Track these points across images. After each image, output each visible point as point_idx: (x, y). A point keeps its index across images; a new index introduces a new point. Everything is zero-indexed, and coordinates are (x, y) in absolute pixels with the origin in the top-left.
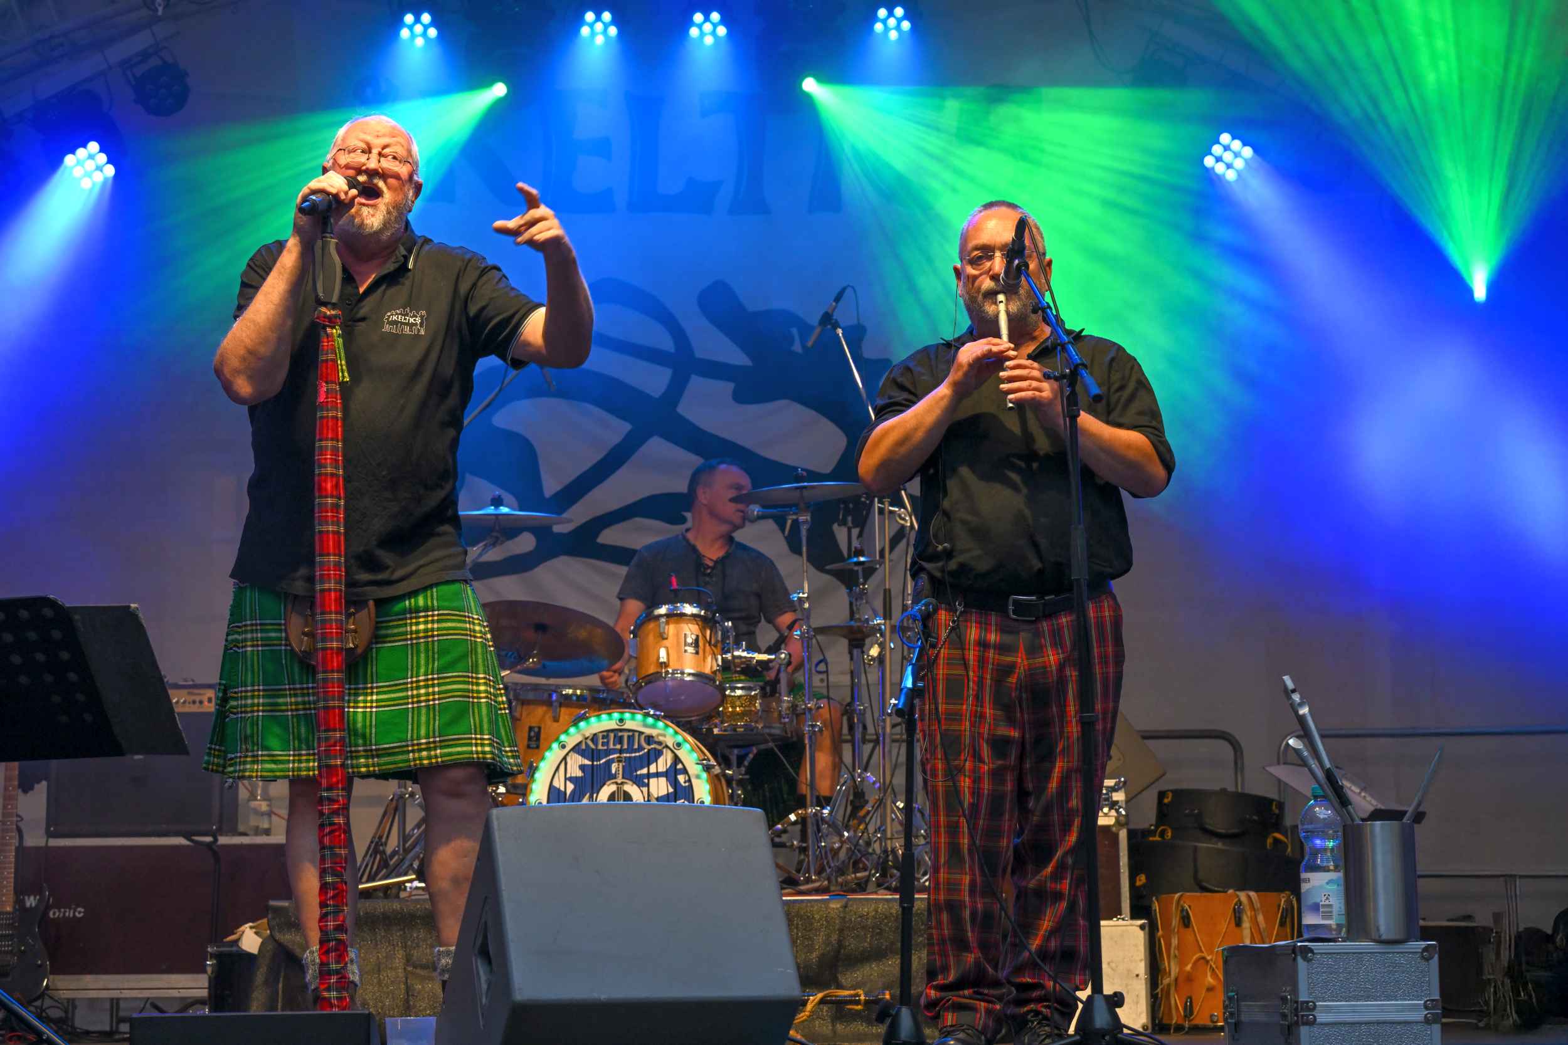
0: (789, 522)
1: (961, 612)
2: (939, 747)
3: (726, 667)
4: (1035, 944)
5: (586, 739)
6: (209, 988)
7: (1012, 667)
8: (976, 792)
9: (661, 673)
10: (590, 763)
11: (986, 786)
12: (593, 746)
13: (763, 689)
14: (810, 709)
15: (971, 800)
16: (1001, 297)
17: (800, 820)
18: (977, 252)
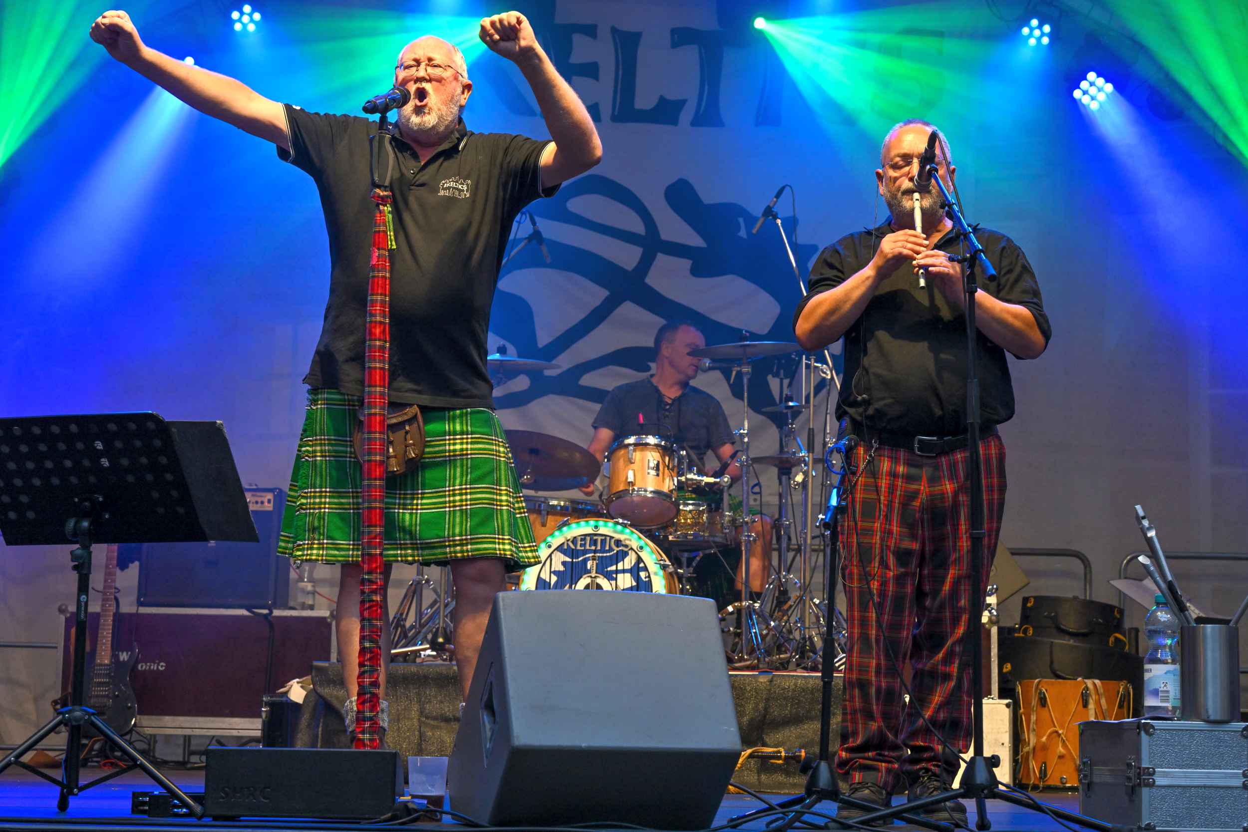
0: (734, 373)
1: (876, 448)
2: (855, 556)
3: (681, 487)
4: (927, 714)
5: (568, 541)
6: (263, 730)
7: (917, 492)
8: (882, 594)
9: (629, 490)
10: (570, 560)
11: (891, 589)
12: (573, 547)
13: (709, 506)
14: (747, 523)
15: (879, 600)
16: (916, 195)
17: (735, 611)
18: (898, 159)
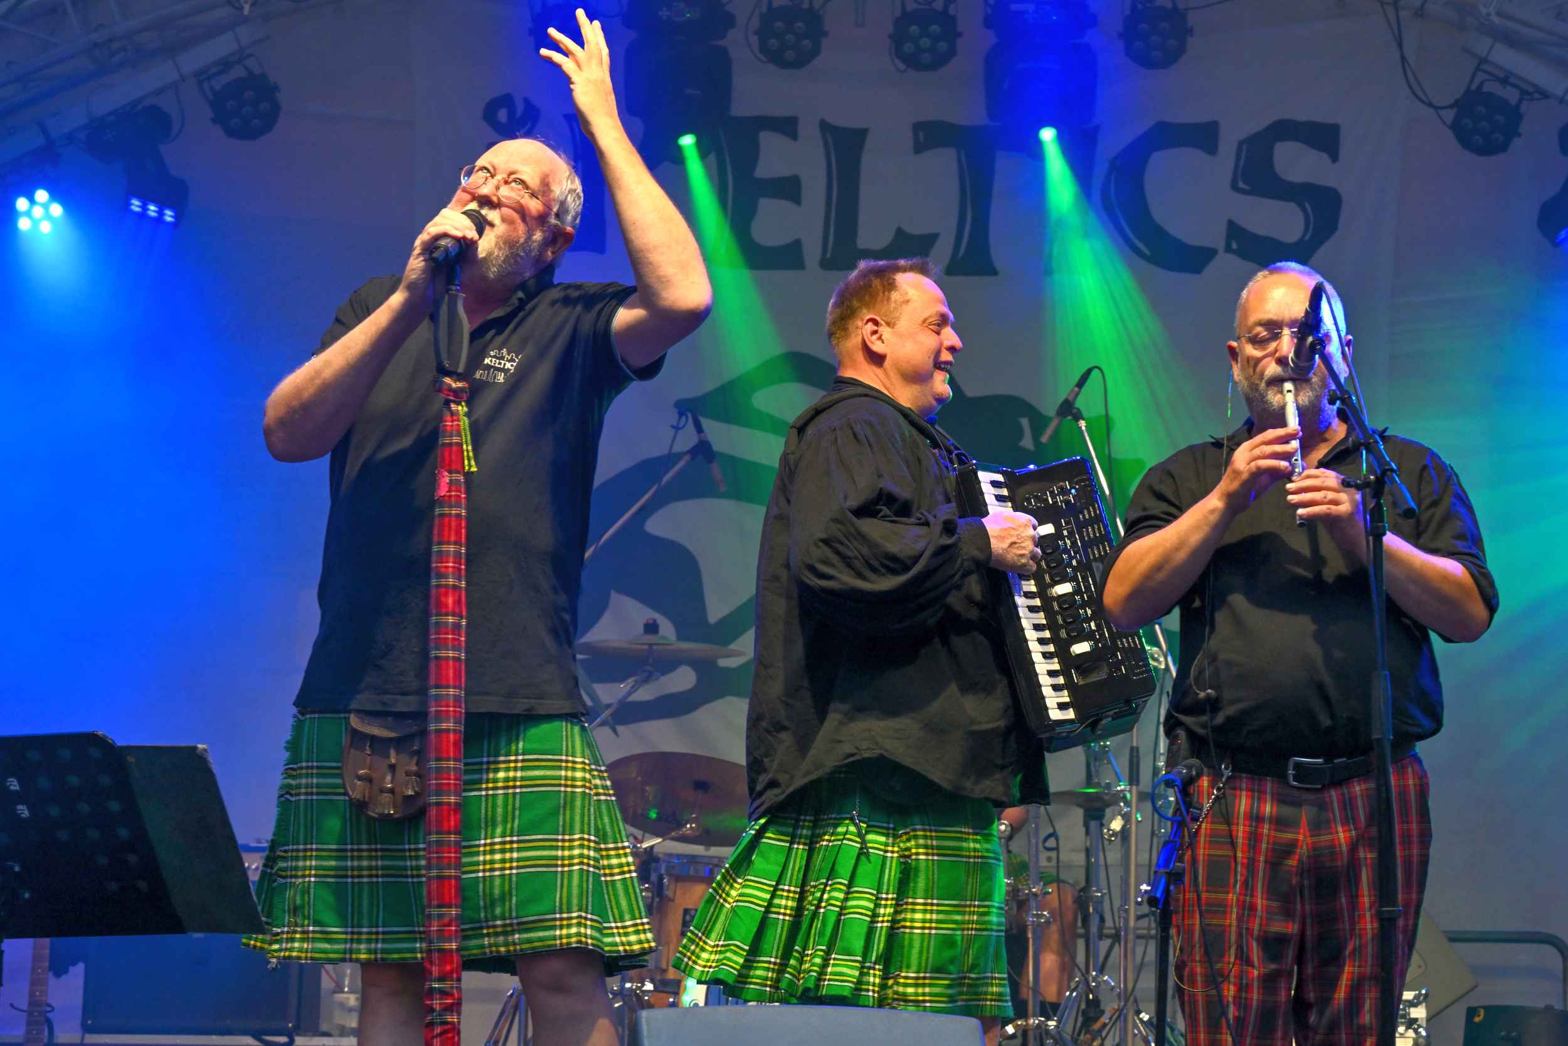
1: (1229, 778)
2: (1198, 946)
7: (1294, 844)
8: (1242, 1003)
11: (1255, 997)
15: (1237, 1014)
16: (1288, 386)
17: (1019, 1034)
18: (1259, 329)
